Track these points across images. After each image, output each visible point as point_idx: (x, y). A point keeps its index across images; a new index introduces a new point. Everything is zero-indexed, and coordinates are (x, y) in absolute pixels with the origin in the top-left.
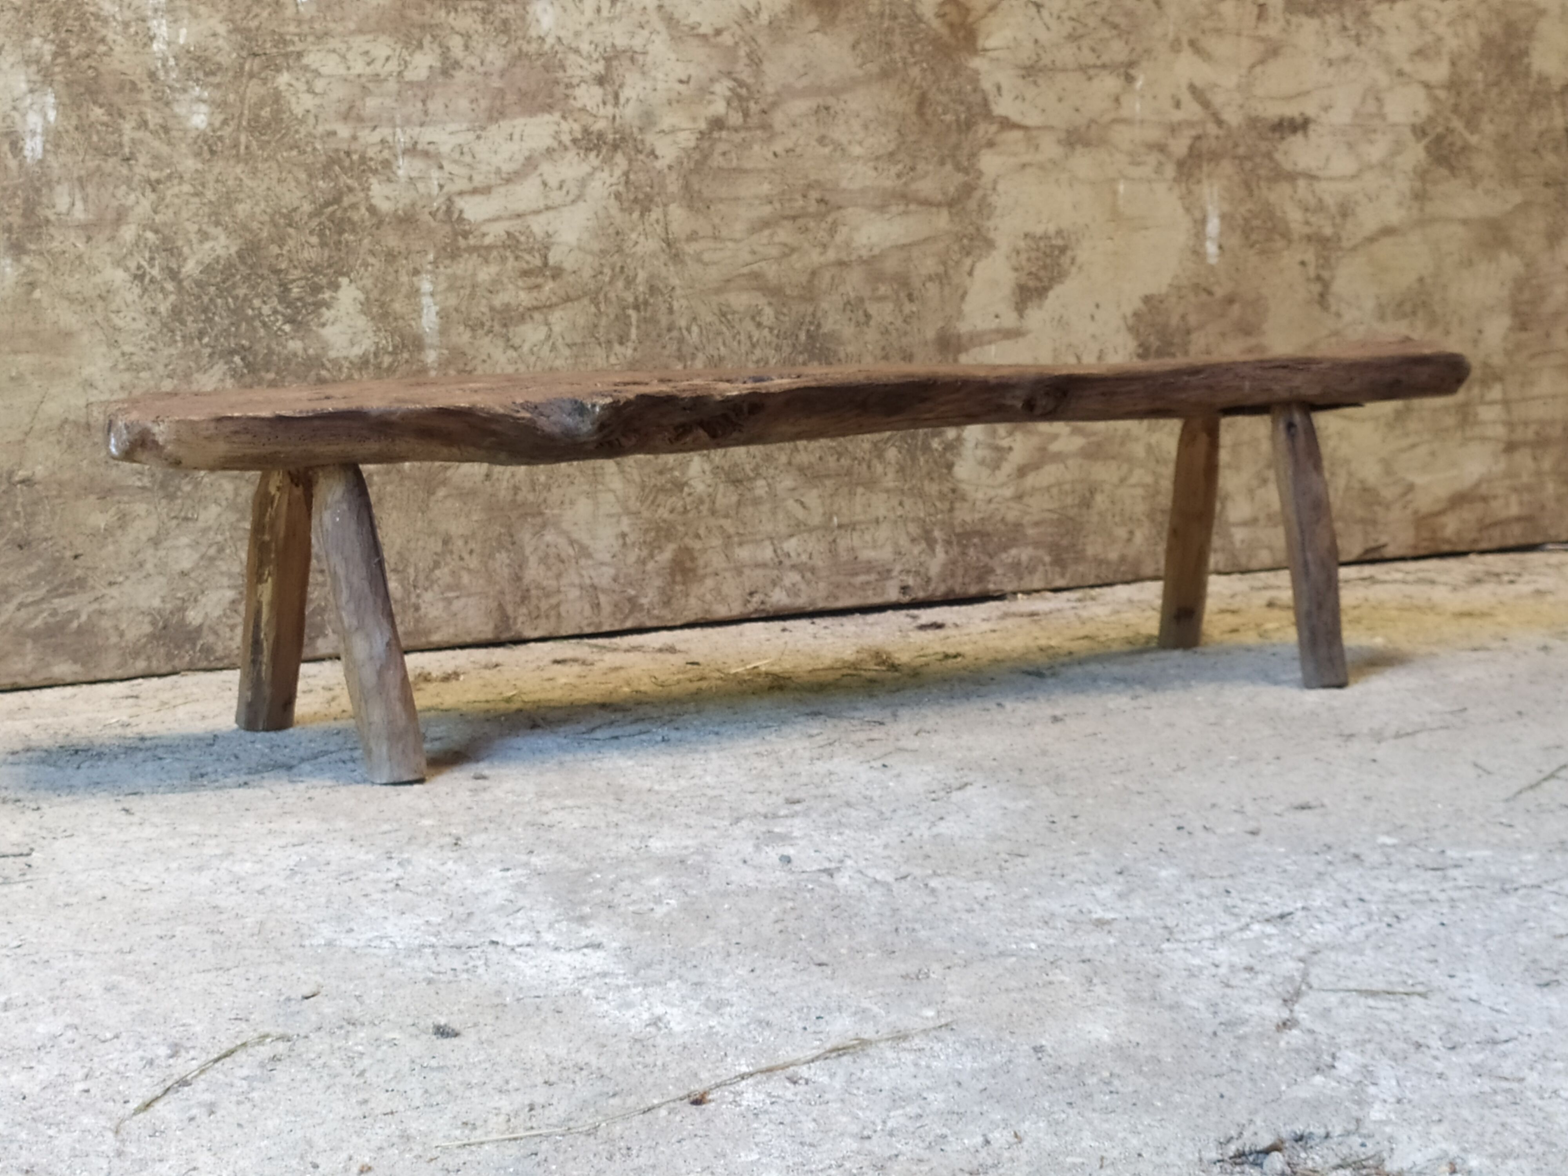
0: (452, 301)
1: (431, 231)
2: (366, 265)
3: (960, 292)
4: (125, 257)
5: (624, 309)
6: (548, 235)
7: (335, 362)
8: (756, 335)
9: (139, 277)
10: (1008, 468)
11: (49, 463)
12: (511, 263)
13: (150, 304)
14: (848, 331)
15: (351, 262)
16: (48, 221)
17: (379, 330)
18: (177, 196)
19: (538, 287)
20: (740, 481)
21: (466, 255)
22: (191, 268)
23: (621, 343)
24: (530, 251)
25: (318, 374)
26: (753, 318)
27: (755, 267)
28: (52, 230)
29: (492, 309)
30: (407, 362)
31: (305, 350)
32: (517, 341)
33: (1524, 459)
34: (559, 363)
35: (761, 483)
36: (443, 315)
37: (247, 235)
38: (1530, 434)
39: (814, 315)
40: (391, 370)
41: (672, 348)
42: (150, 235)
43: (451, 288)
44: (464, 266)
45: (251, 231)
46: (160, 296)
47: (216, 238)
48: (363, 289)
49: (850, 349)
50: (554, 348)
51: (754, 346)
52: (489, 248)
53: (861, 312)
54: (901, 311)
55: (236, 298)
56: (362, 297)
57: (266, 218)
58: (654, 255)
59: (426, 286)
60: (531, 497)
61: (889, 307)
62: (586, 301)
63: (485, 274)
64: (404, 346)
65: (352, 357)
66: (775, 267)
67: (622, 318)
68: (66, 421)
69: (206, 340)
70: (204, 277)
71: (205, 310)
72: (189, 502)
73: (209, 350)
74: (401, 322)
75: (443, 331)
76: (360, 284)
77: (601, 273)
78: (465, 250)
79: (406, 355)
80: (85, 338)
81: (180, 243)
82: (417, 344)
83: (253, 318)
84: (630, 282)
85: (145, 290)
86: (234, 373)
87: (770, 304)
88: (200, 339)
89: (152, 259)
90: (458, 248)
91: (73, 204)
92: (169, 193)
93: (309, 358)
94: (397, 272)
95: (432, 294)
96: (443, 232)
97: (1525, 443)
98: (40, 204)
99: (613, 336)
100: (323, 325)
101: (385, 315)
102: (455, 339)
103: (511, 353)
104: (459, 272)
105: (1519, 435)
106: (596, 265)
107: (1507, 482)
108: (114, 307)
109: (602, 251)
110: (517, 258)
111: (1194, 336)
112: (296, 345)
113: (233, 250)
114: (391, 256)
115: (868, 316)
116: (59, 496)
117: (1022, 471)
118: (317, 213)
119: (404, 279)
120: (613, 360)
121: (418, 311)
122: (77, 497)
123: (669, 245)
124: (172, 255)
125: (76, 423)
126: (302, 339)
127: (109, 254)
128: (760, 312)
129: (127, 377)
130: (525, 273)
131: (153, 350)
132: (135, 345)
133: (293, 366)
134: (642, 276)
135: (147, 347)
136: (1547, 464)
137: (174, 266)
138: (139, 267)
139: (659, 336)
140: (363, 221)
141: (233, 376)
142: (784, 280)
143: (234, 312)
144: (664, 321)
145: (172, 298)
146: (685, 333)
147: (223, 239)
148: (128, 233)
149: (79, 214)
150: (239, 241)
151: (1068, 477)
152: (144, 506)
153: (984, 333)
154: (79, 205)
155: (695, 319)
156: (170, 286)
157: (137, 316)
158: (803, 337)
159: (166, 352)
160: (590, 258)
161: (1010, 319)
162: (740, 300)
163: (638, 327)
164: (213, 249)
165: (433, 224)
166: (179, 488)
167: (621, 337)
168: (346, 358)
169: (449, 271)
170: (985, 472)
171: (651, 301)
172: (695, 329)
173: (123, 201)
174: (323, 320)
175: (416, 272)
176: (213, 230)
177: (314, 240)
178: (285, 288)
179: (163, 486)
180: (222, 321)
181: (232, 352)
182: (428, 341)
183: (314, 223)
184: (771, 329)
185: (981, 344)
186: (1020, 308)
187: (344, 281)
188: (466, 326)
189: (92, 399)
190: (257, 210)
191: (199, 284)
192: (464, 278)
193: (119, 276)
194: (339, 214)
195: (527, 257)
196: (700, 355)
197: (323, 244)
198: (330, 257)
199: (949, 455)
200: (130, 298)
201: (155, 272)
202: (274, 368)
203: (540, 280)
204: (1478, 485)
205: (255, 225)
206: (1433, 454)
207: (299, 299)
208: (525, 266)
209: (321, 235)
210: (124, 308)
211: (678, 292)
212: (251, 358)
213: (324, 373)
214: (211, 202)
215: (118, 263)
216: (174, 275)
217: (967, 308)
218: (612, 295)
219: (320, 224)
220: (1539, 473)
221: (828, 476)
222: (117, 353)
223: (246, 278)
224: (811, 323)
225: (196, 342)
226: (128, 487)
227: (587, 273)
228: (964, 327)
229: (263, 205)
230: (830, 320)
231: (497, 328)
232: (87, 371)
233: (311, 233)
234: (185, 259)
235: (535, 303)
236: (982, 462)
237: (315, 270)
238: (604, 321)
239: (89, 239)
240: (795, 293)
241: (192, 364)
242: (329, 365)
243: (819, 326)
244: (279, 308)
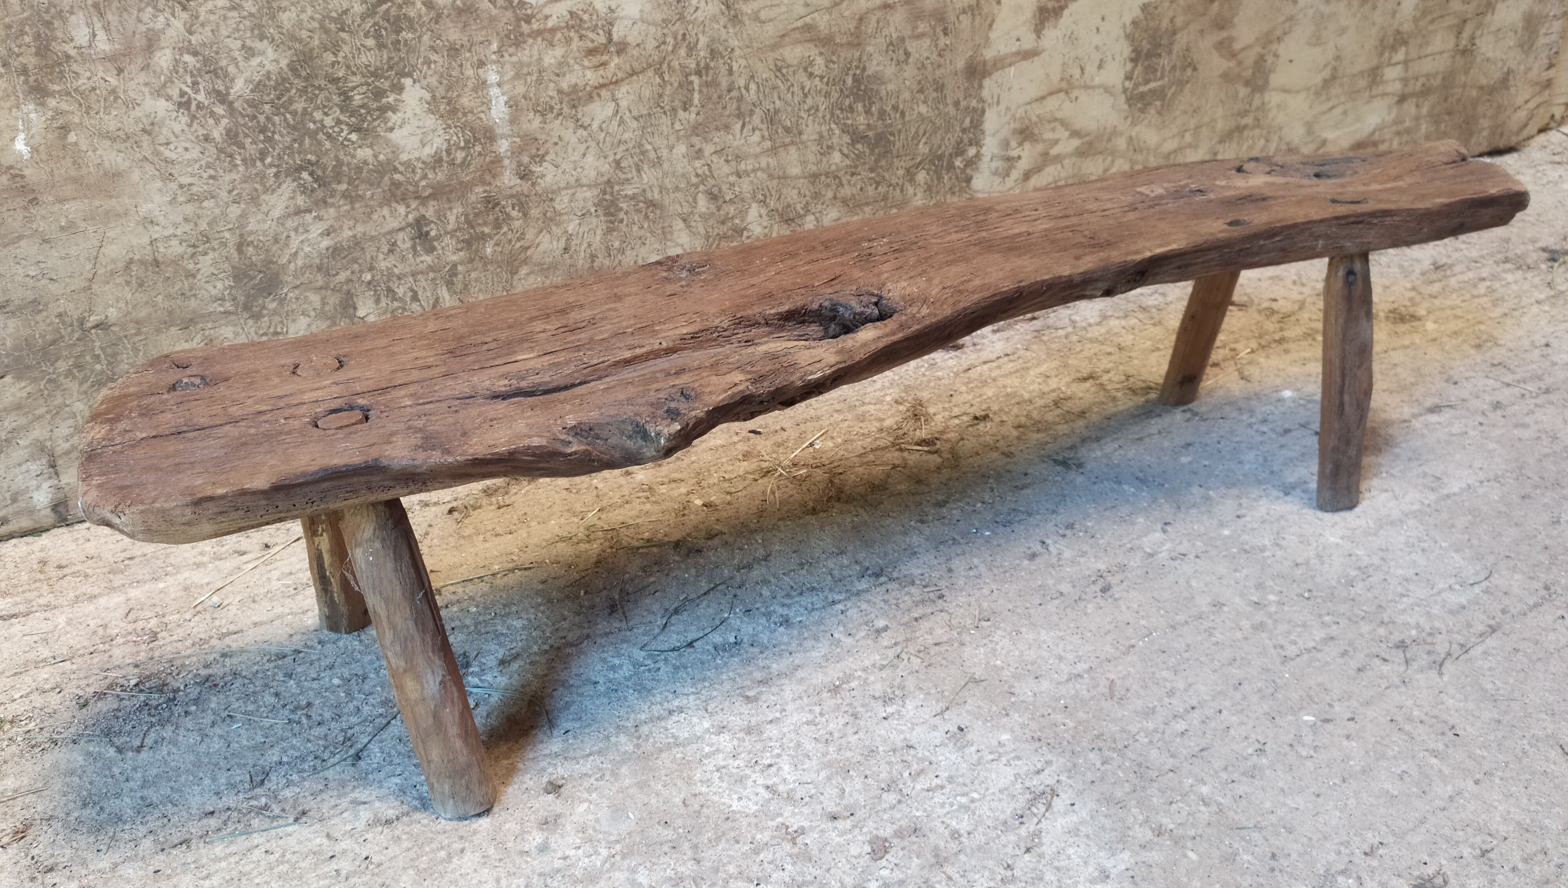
0: (521, 89)
1: (492, 19)
2: (428, 62)
3: (989, 21)
4: (164, 86)
5: (687, 76)
6: (612, 11)
7: (408, 164)
8: (808, 84)
9: (184, 104)
10: (1015, 174)
11: (121, 305)
12: (576, 44)
13: (201, 131)
14: (890, 70)
15: (413, 61)
16: (68, 57)
17: (449, 127)
18: (211, 12)
19: (604, 64)
20: (793, 220)
21: (531, 41)
22: (239, 87)
23: (685, 110)
24: (594, 29)
25: (391, 179)
26: (805, 69)
27: (808, 19)
28: (75, 67)
29: (560, 92)
30: (480, 154)
31: (375, 156)
32: (586, 121)
33: (1410, 107)
34: (627, 136)
35: (810, 218)
36: (513, 104)
37: (297, 45)
38: (1418, 86)
39: (860, 59)
40: (465, 164)
41: (732, 107)
42: (188, 58)
43: (517, 76)
44: (528, 53)
45: (301, 41)
46: (211, 121)
47: (263, 53)
48: (428, 88)
49: (891, 87)
50: (622, 122)
51: (806, 96)
52: (553, 30)
53: (901, 52)
54: (936, 46)
55: (294, 113)
56: (428, 96)
57: (316, 25)
58: (714, 19)
59: (493, 77)
60: (607, 262)
61: (926, 43)
62: (650, 73)
63: (550, 58)
64: (476, 139)
65: (424, 158)
66: (826, 17)
67: (686, 85)
68: (131, 261)
69: (269, 160)
70: (256, 96)
71: (263, 130)
72: (277, 318)
73: (274, 170)
74: (470, 116)
75: (513, 120)
76: (424, 83)
77: (664, 43)
78: (529, 36)
79: (478, 148)
80: (136, 176)
81: (223, 63)
82: (489, 135)
83: (316, 132)
84: (691, 49)
85: (193, 117)
86: (304, 189)
87: (821, 54)
88: (262, 160)
89: (195, 84)
90: (522, 34)
91: (94, 35)
92: (202, 10)
93: (381, 164)
94: (461, 66)
95: (499, 85)
96: (505, 20)
97: (1413, 95)
98: (54, 39)
99: (677, 103)
100: (391, 129)
101: (454, 111)
102: (525, 126)
103: (581, 132)
104: (525, 59)
105: (1410, 89)
106: (660, 34)
107: (1394, 129)
108: (162, 139)
109: (664, 21)
110: (581, 37)
111: (1178, 36)
112: (364, 153)
113: (284, 63)
114: (454, 51)
115: (907, 54)
116: (138, 333)
117: (1028, 176)
118: (370, 13)
119: (469, 72)
120: (678, 126)
121: (487, 103)
122: (158, 331)
123: (728, 7)
124: (217, 77)
125: (142, 262)
126: (371, 146)
127: (146, 84)
128: (811, 63)
129: (189, 209)
130: (591, 52)
131: (212, 177)
132: (193, 175)
133: (364, 174)
134: (703, 40)
135: (205, 175)
136: (1424, 110)
137: (222, 88)
138: (182, 94)
139: (720, 97)
140: (420, 16)
141: (303, 193)
142: (834, 29)
143: (294, 128)
144: (724, 84)
145: (225, 122)
146: (744, 91)
147: (271, 53)
148: (163, 59)
149: (103, 45)
150: (289, 53)
151: (1063, 175)
152: (230, 329)
153: (1006, 57)
154: (101, 35)
155: (753, 77)
156: (220, 110)
157: (188, 145)
158: (849, 81)
159: (228, 178)
160: (652, 29)
161: (1028, 41)
162: (793, 54)
163: (700, 92)
164: (261, 65)
165: (494, 12)
166: (264, 307)
167: (685, 103)
168: (418, 159)
169: (514, 59)
170: (997, 180)
171: (712, 64)
172: (753, 87)
173: (151, 25)
174: (390, 124)
175: (481, 64)
176: (258, 45)
177: (370, 42)
178: (346, 97)
179: (247, 307)
180: (283, 138)
181: (300, 169)
182: (499, 131)
183: (369, 23)
184: (822, 78)
185: (1003, 68)
186: (1038, 32)
187: (407, 82)
188: (535, 112)
189: (155, 236)
190: (304, 17)
191: (252, 104)
192: (529, 65)
193: (162, 106)
194: (393, 11)
195: (592, 35)
196: (757, 110)
197: (381, 46)
198: (390, 59)
199: (968, 171)
200: (177, 128)
201: (201, 97)
202: (346, 179)
203: (605, 58)
204: (1373, 133)
205: (304, 34)
206: (1345, 113)
207: (361, 107)
208: (590, 45)
209: (378, 36)
210: (173, 139)
211: (738, 52)
212: (320, 173)
213: (397, 176)
214: (251, 15)
215: (159, 92)
216: (222, 97)
217: (993, 35)
218: (675, 64)
219: (375, 24)
220: (1417, 119)
221: (867, 204)
222: (174, 186)
223: (303, 91)
224: (857, 67)
225: (259, 164)
226: (210, 314)
227: (651, 44)
228: (989, 54)
229: (309, 10)
230: (875, 62)
231: (566, 110)
232: (143, 210)
233: (366, 36)
234: (232, 80)
235: (601, 81)
236: (996, 173)
237: (375, 74)
238: (668, 90)
239: (120, 71)
240: (844, 41)
241: (257, 186)
242: (401, 169)
243: (864, 69)
244: (342, 118)
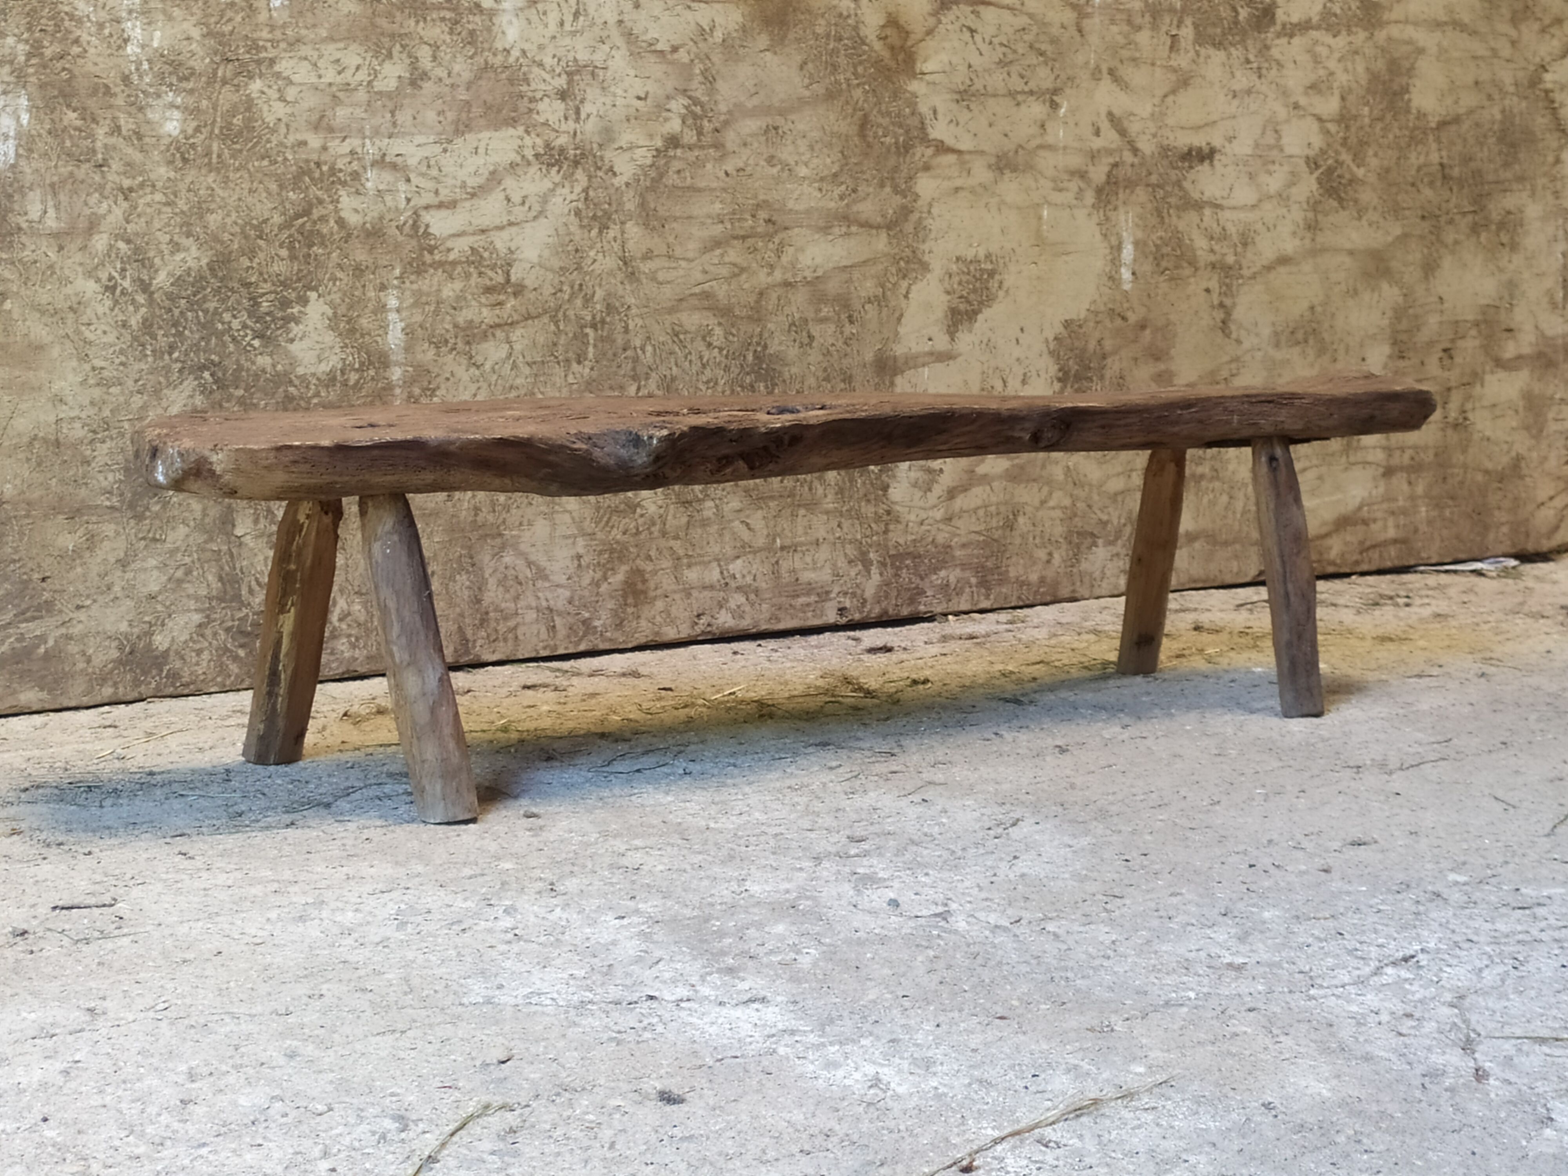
0: (418, 318)
1: (397, 246)
2: (334, 279)
3: (897, 315)
4: (96, 268)
5: (582, 327)
6: (512, 252)
7: (303, 378)
8: (706, 355)
9: (111, 289)
10: (938, 490)
11: (18, 482)
12: (474, 279)
13: (121, 317)
14: (793, 352)
15: (320, 276)
16: (20, 229)
17: (346, 346)
18: (149, 205)
19: (500, 304)
20: (690, 503)
21: (432, 271)
22: (161, 279)
23: (579, 363)
24: (493, 268)
25: (286, 391)
26: (704, 338)
27: (706, 286)
28: (24, 239)
29: (456, 326)
30: (373, 379)
31: (274, 366)
32: (479, 359)
33: (1400, 482)
34: (519, 381)
35: (709, 504)
36: (409, 331)
37: (218, 247)
38: (1406, 459)
39: (761, 335)
40: (357, 387)
41: (627, 367)
42: (121, 245)
43: (416, 304)
44: (430, 282)
45: (222, 243)
46: (131, 308)
47: (187, 250)
48: (331, 304)
49: (794, 370)
50: (514, 366)
51: (704, 366)
52: (454, 263)
53: (804, 334)
54: (842, 333)
55: (206, 312)
56: (330, 312)
57: (237, 229)
58: (611, 273)
59: (393, 302)
60: (491, 518)
61: (831, 328)
62: (546, 319)
63: (450, 290)
64: (371, 363)
65: (319, 375)
66: (725, 287)
67: (580, 337)
68: (35, 438)
69: (176, 355)
70: (174, 290)
71: (175, 325)
72: (157, 522)
73: (179, 365)
74: (367, 338)
75: (408, 349)
76: (328, 298)
77: (561, 291)
78: (431, 266)
79: (372, 372)
80: (55, 352)
81: (151, 254)
82: (382, 361)
83: (223, 333)
84: (588, 300)
85: (116, 302)
86: (204, 390)
87: (720, 324)
88: (170, 354)
89: (123, 270)
90: (424, 264)
91: (45, 212)
92: (141, 201)
93: (278, 374)
94: (364, 286)
95: (398, 311)
96: (409, 247)
97: (1402, 468)
98: (12, 211)
99: (571, 355)
100: (292, 341)
101: (353, 331)
102: (419, 356)
103: (473, 370)
104: (425, 288)
105: (1396, 461)
106: (556, 281)
107: (1385, 506)
108: (84, 319)
109: (561, 268)
110: (480, 274)
111: (1109, 361)
112: (264, 361)
113: (204, 262)
114: (359, 271)
115: (811, 337)
116: (27, 516)
117: (952, 494)
118: (286, 225)
119: (371, 294)
120: (571, 379)
121: (384, 328)
122: (46, 516)
123: (625, 263)
124: (144, 266)
125: (45, 440)
126: (271, 355)
127: (81, 264)
128: (710, 333)
129: (97, 393)
130: (488, 290)
131: (122, 364)
132: (106, 359)
133: (261, 382)
134: (599, 294)
135: (117, 361)
136: (1420, 489)
137: (146, 278)
138: (111, 278)
139: (615, 355)
140: (332, 234)
141: (202, 392)
142: (733, 300)
143: (204, 326)
144: (620, 340)
145: (143, 310)
146: (640, 352)
147: (194, 252)
148: (100, 242)
149: (51, 222)
150: (210, 253)
151: (994, 499)
152: (113, 526)
153: (916, 357)
154: (51, 212)
155: (649, 338)
156: (141, 299)
157: (107, 328)
158: (750, 357)
159: (137, 366)
160: (550, 276)
161: (942, 343)
162: (692, 320)
163: (595, 346)
164: (184, 260)
165: (400, 238)
166: (147, 509)
167: (579, 356)
168: (314, 375)
169: (415, 287)
170: (918, 494)
171: (608, 319)
172: (649, 348)
173: (95, 210)
174: (291, 335)
175: (383, 287)
176: (185, 242)
177: (284, 253)
178: (255, 302)
179: (132, 506)
180: (192, 335)
181: (203, 368)
182: (393, 358)
183: (284, 235)
184: (721, 349)
185: (915, 367)
186: (952, 332)
187: (313, 295)
188: (431, 343)
189: (61, 416)
190: (229, 221)
191: (171, 297)
192: (428, 294)
193: (91, 287)
194: (308, 226)
195: (490, 273)
196: (653, 374)
197: (293, 258)
198: (300, 271)
199: (884, 477)
200: (100, 310)
201: (126, 284)
202: (243, 385)
203: (502, 297)
204: (1360, 508)
205: (226, 237)
206: (1320, 478)
207: (267, 314)
208: (488, 283)
209: (291, 248)
210: (95, 321)
211: (634, 311)
212: (220, 374)
213: (291, 389)
214: (182, 212)
215: (90, 274)
216: (145, 287)
217: (902, 330)
218: (571, 313)
219: (290, 236)
220: (1412, 498)
221: (772, 498)
222: (87, 367)
223: (217, 291)
224: (758, 344)
225: (166, 357)
226: (97, 506)
227: (548, 290)
228: (899, 350)
229: (234, 215)
230: (776, 341)
231: (460, 345)
232: (56, 387)
233: (281, 246)
234: (157, 271)
235: (497, 321)
236: (915, 485)
237: (284, 284)
238: (563, 340)
239: (61, 248)
240: (744, 314)
241: (162, 379)
242: (297, 382)
243: (765, 347)
244: (249, 322)
